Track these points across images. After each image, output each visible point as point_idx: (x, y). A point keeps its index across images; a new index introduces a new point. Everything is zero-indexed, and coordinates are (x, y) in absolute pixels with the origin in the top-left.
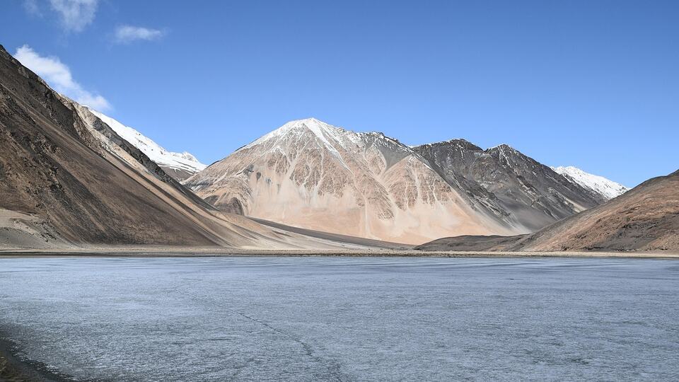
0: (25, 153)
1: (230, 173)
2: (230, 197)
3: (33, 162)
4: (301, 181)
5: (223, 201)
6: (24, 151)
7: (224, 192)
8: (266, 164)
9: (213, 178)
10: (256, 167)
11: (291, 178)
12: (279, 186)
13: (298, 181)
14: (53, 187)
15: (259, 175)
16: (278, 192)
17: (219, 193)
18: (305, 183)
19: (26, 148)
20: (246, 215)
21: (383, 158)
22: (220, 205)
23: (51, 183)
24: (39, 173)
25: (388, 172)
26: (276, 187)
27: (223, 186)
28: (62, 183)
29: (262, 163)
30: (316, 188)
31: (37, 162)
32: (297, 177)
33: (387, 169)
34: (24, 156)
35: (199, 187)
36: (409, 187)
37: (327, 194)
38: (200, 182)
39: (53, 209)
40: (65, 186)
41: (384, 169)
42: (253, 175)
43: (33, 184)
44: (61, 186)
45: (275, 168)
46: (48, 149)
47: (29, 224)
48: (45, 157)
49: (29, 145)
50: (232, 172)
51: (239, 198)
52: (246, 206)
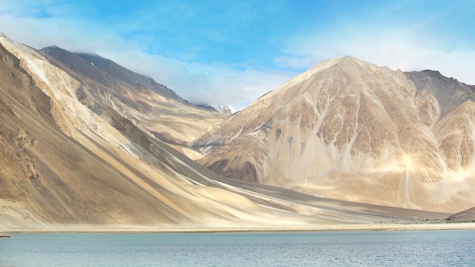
0: (10, 149)
1: (246, 129)
2: (243, 161)
3: (16, 157)
4: (331, 138)
5: (234, 166)
6: (10, 147)
7: (236, 154)
8: (288, 117)
9: (225, 136)
10: (275, 121)
11: (318, 135)
12: (303, 145)
13: (326, 137)
14: (32, 178)
15: (279, 132)
16: (302, 153)
17: (230, 156)
18: (334, 141)
19: (11, 144)
20: (261, 182)
21: (436, 104)
22: (230, 170)
23: (30, 175)
24: (21, 166)
25: (440, 122)
26: (299, 146)
27: (236, 147)
28: (39, 173)
29: (283, 117)
30: (349, 146)
31: (20, 156)
32: (325, 133)
33: (440, 119)
34: (10, 152)
35: (209, 148)
36: (463, 141)
37: (361, 154)
38: (210, 142)
39: (32, 196)
40: (41, 176)
41: (437, 118)
42: (273, 132)
43: (17, 176)
44: (37, 176)
45: (299, 123)
46: (28, 143)
47: (16, 210)
48: (25, 151)
49: (13, 141)
50: (247, 129)
51: (253, 161)
52: (261, 172)
